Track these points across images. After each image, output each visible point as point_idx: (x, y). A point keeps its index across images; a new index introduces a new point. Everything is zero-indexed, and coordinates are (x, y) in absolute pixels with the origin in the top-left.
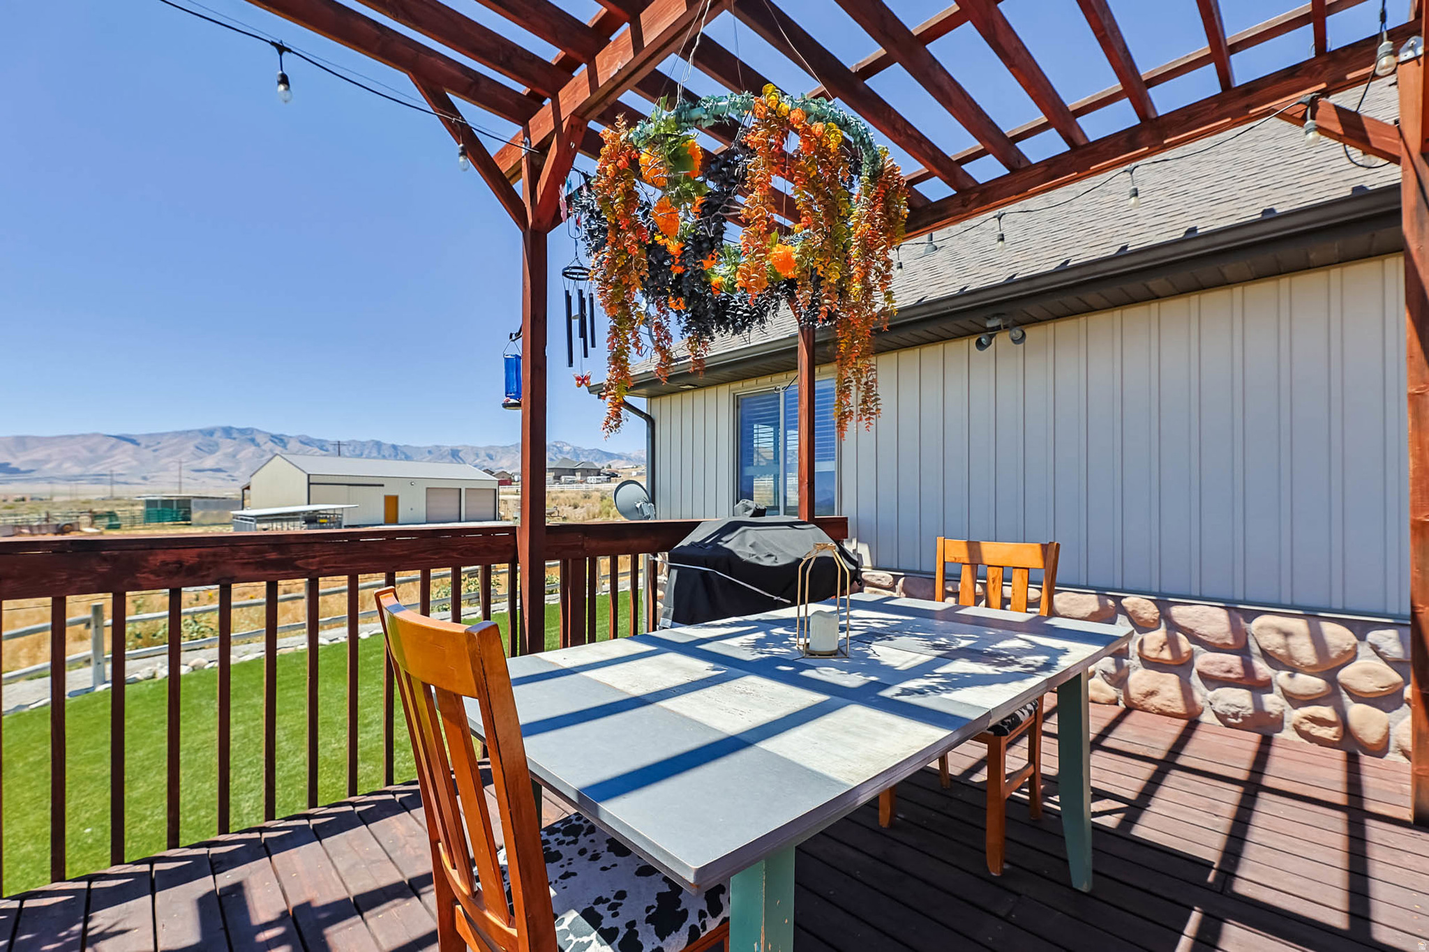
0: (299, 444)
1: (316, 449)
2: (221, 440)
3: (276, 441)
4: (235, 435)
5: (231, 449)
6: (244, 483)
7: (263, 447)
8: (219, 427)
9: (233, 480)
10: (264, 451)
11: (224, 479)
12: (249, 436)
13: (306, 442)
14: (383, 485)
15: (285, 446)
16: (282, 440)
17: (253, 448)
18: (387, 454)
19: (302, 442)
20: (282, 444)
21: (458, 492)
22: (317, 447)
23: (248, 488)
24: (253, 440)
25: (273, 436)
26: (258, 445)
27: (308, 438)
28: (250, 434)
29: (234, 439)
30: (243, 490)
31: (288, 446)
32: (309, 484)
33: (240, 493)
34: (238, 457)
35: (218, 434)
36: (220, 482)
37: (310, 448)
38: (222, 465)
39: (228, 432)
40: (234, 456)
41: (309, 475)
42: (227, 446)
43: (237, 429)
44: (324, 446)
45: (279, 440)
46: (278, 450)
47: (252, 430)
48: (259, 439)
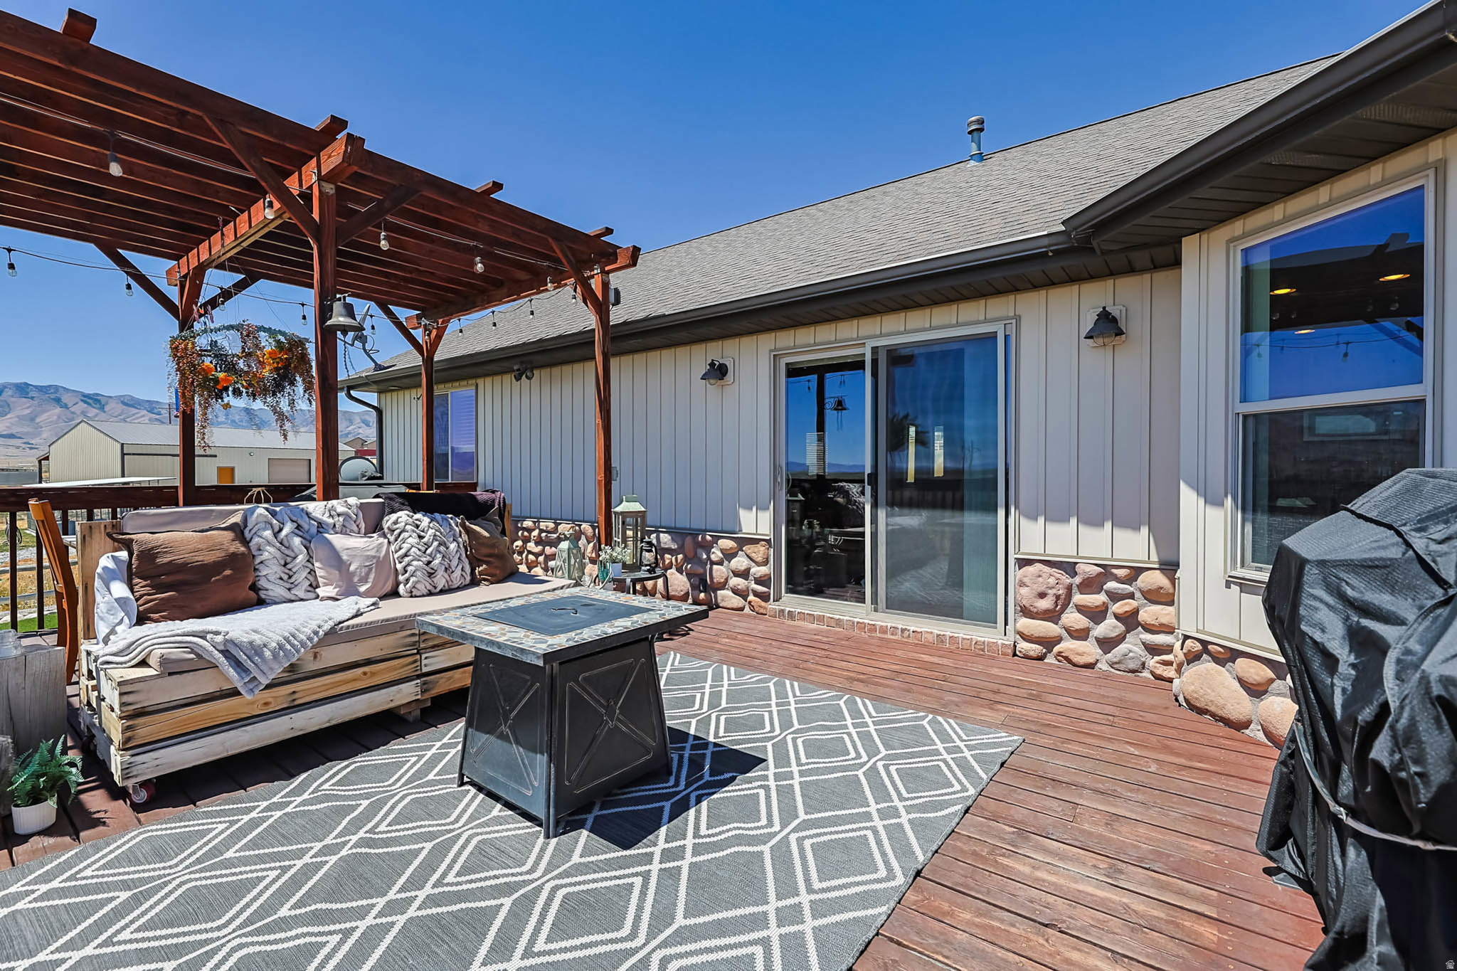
0: (121, 405)
1: (144, 412)
2: (13, 399)
3: (91, 401)
4: (32, 394)
5: (27, 411)
6: (41, 453)
7: (72, 409)
8: (11, 384)
9: (31, 448)
10: (73, 413)
11: (18, 448)
12: (53, 395)
13: (130, 403)
14: (215, 456)
15: (102, 408)
16: (98, 401)
17: (58, 410)
18: (237, 418)
19: (124, 403)
20: (98, 406)
21: (306, 463)
22: (145, 409)
23: (47, 458)
24: (58, 400)
25: (85, 396)
26: (66, 407)
27: (132, 398)
28: (55, 393)
29: (32, 398)
30: (40, 462)
31: (107, 408)
32: (123, 454)
33: (37, 464)
34: (38, 420)
35: (8, 392)
36: (15, 452)
37: (137, 411)
38: (14, 430)
39: (23, 390)
40: (32, 420)
41: (122, 444)
42: (22, 408)
43: (36, 387)
44: (153, 408)
45: (94, 400)
46: (92, 412)
47: (57, 388)
48: (66, 398)
